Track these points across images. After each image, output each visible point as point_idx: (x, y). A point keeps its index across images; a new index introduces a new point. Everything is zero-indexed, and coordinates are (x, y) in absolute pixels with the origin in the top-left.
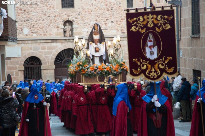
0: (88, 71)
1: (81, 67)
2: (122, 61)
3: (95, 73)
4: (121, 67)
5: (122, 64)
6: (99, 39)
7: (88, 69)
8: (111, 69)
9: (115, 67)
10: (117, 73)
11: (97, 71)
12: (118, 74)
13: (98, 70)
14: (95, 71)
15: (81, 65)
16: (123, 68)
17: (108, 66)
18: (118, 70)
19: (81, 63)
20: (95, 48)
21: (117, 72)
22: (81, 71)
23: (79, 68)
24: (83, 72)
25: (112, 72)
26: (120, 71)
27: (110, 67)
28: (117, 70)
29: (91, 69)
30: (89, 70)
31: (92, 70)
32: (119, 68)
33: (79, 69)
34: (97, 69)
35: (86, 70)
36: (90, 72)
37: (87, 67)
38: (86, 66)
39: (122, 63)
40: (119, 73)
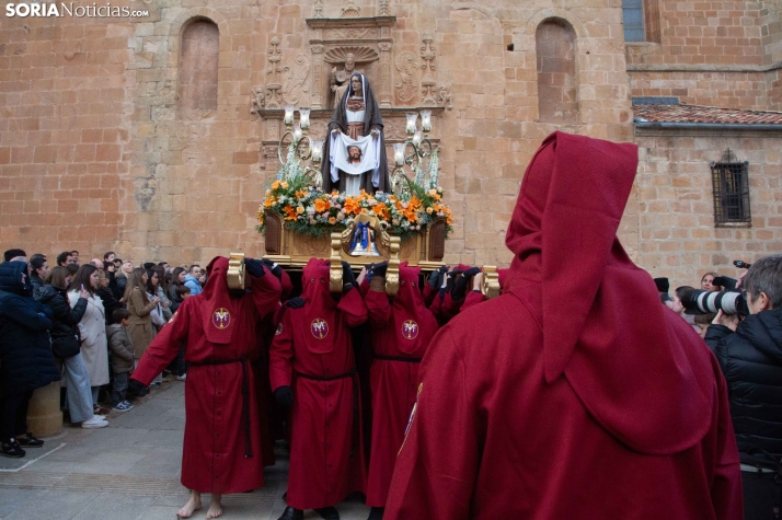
0: (305, 212)
1: (282, 198)
2: (432, 187)
3: (333, 223)
4: (426, 207)
5: (432, 199)
6: (363, 124)
7: (306, 204)
8: (390, 211)
9: (405, 205)
10: (412, 228)
11: (340, 215)
12: (415, 230)
13: (344, 210)
14: (334, 212)
15: (284, 192)
16: (434, 213)
17: (379, 200)
18: (416, 218)
19: (285, 185)
20: (349, 148)
21: (412, 224)
22: (283, 213)
23: (277, 200)
24: (288, 215)
25: (395, 222)
26: (421, 220)
27: (389, 205)
28: (411, 216)
29: (320, 205)
30: (311, 210)
31: (323, 209)
32: (421, 210)
33: (274, 203)
34: (339, 206)
35: (301, 209)
36: (311, 217)
37: (303, 200)
38: (303, 196)
39: (433, 193)
40: (418, 227)
